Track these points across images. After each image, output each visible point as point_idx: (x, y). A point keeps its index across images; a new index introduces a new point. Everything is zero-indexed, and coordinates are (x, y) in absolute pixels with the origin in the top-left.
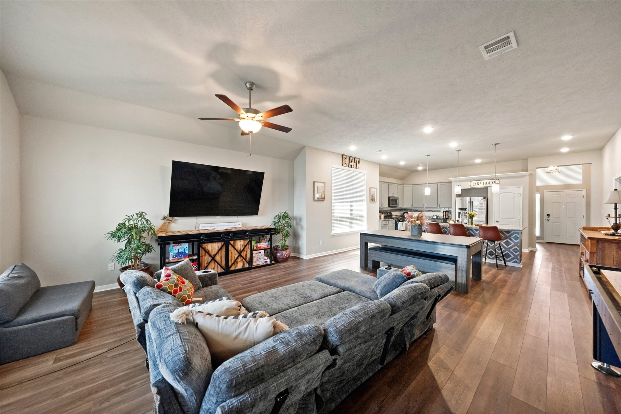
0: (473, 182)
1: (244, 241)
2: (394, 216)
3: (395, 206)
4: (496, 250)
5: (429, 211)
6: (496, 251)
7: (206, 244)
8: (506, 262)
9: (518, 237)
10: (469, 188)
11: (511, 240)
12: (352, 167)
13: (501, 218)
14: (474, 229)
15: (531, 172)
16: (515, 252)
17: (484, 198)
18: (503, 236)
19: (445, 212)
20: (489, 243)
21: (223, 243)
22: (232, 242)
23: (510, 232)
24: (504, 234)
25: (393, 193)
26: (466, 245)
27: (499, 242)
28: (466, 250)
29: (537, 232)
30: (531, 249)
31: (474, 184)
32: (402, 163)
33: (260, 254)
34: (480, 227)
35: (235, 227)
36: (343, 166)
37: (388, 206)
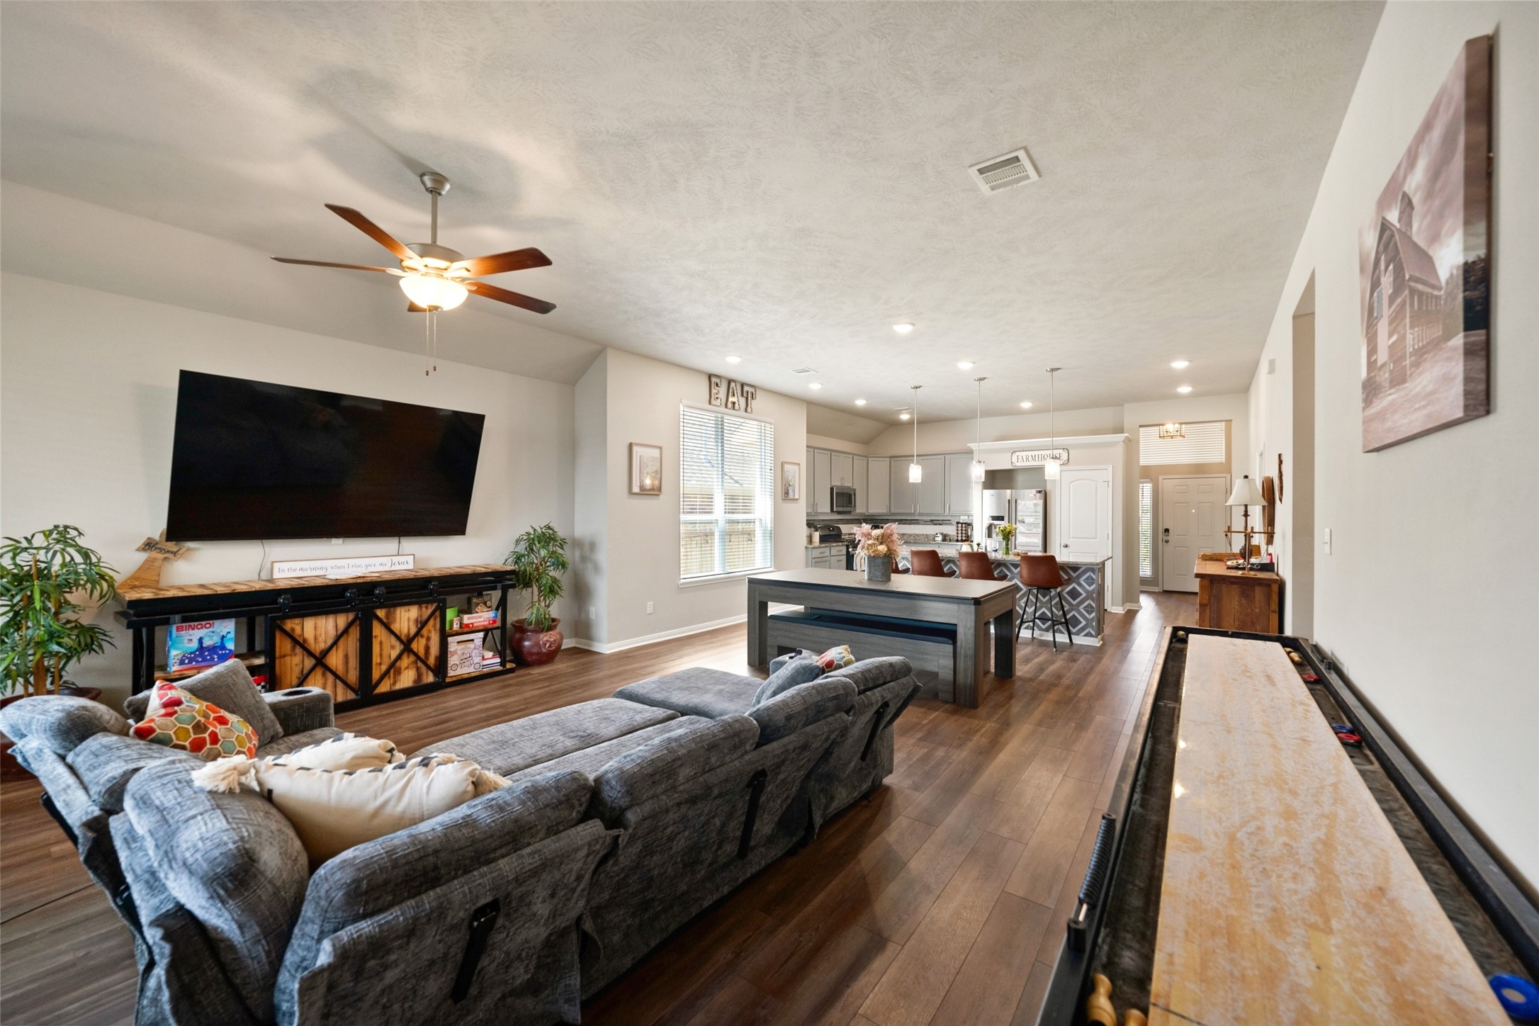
0: (1018, 453)
1: (421, 608)
2: (845, 534)
3: (848, 509)
4: (1054, 609)
5: (926, 523)
6: (1052, 612)
7: (297, 621)
8: (1072, 636)
9: (1092, 579)
10: (1010, 467)
11: (1080, 585)
12: (734, 409)
13: (1073, 538)
14: (1011, 564)
15: (1127, 435)
16: (1087, 612)
17: (1040, 492)
18: (1066, 577)
19: (960, 525)
20: (1039, 595)
21: (351, 616)
22: (381, 613)
23: (1080, 568)
24: (1067, 573)
25: (844, 479)
26: (973, 598)
27: (1059, 589)
28: (973, 608)
29: (1146, 570)
30: (1129, 606)
31: (1020, 458)
32: (860, 403)
33: (471, 645)
34: (1022, 557)
35: (394, 568)
36: (710, 403)
37: (829, 510)
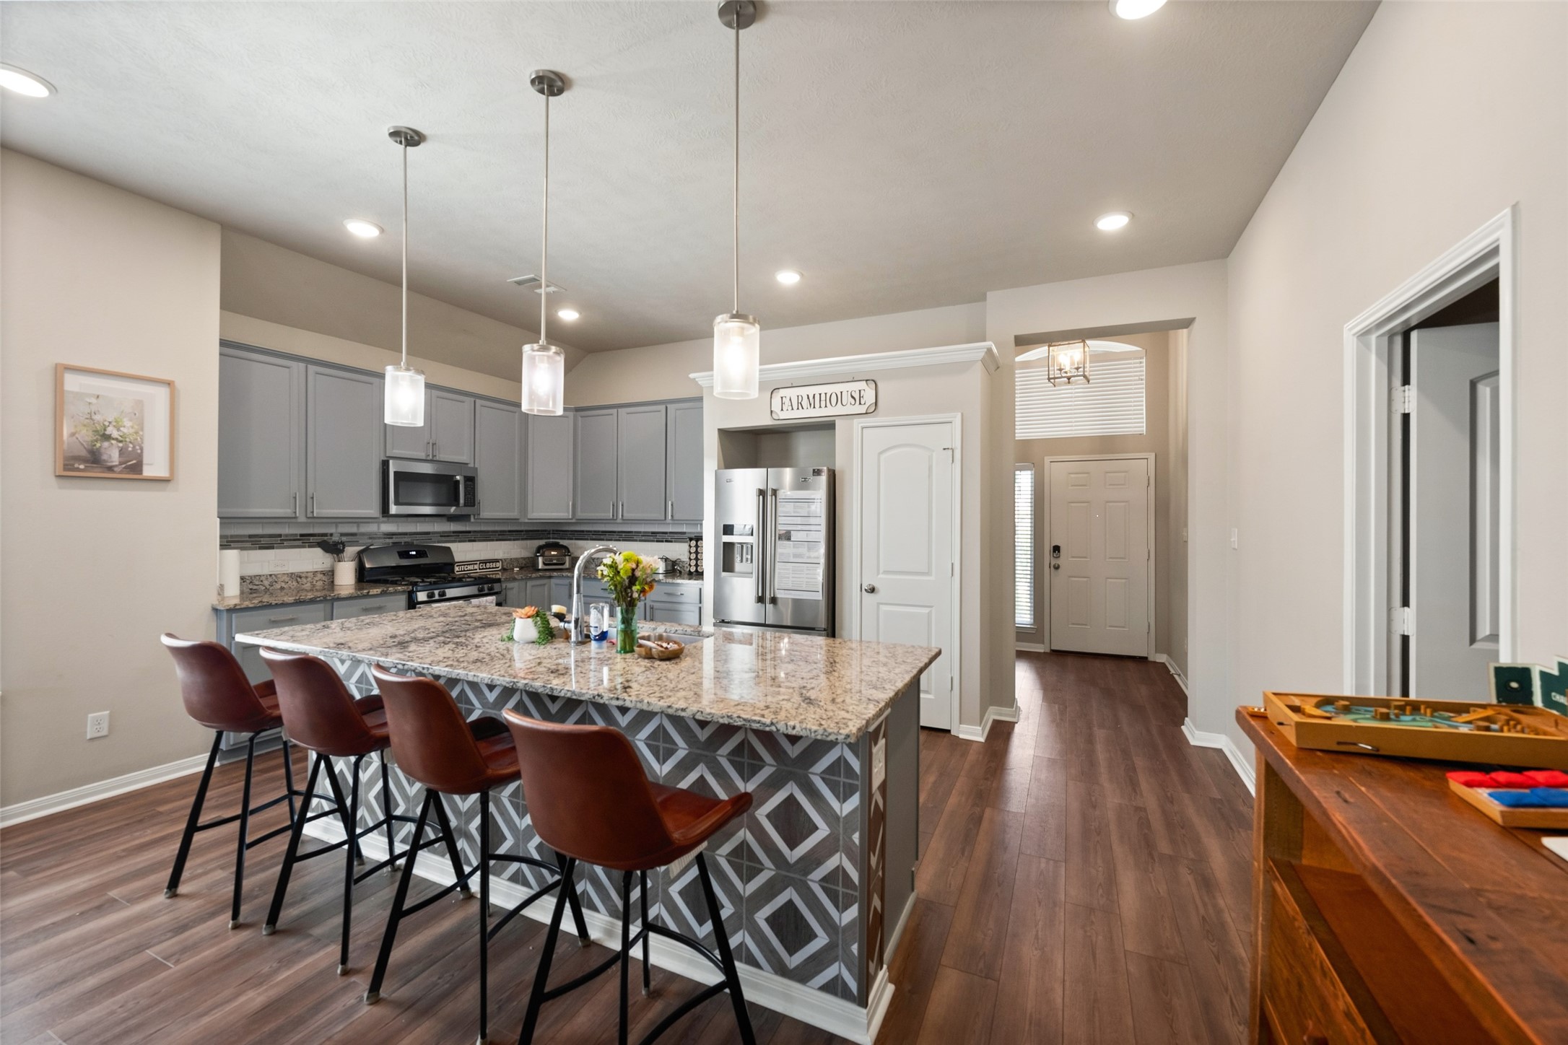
0: (782, 392)
3: (457, 510)
9: (850, 773)
10: (768, 421)
13: (886, 572)
15: (990, 344)
17: (819, 472)
19: (693, 543)
29: (1024, 615)
30: (994, 714)
31: (786, 401)
32: (362, 231)
37: (374, 510)
